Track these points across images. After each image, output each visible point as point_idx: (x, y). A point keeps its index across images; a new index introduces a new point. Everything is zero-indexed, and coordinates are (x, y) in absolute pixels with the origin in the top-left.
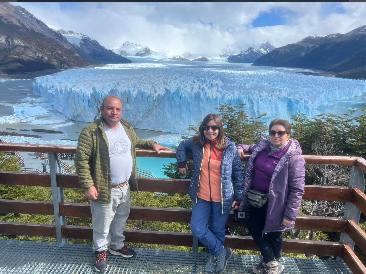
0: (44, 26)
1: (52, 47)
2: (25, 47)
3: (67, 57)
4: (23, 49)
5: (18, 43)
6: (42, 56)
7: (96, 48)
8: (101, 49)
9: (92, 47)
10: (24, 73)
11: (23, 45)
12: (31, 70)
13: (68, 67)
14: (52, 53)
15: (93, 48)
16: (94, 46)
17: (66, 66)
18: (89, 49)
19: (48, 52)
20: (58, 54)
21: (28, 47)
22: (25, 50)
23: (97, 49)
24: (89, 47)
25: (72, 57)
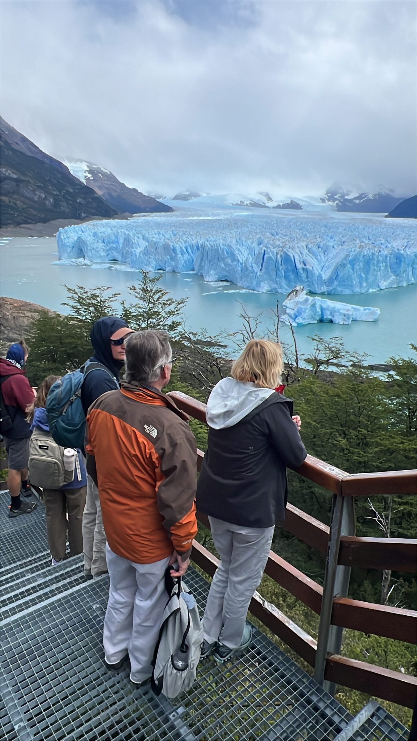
0: (32, 147)
1: (58, 181)
2: (18, 181)
3: (84, 199)
4: (14, 184)
5: (7, 174)
6: (46, 197)
7: (111, 185)
8: (120, 188)
9: (105, 184)
10: (21, 227)
11: (15, 176)
12: (30, 221)
13: (86, 217)
14: (60, 192)
15: (106, 186)
16: (109, 183)
17: (83, 215)
18: (100, 186)
19: (54, 190)
20: (68, 192)
21: (23, 181)
22: (18, 185)
23: (113, 188)
24: (100, 184)
25: (91, 199)
